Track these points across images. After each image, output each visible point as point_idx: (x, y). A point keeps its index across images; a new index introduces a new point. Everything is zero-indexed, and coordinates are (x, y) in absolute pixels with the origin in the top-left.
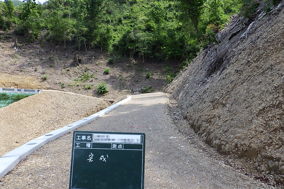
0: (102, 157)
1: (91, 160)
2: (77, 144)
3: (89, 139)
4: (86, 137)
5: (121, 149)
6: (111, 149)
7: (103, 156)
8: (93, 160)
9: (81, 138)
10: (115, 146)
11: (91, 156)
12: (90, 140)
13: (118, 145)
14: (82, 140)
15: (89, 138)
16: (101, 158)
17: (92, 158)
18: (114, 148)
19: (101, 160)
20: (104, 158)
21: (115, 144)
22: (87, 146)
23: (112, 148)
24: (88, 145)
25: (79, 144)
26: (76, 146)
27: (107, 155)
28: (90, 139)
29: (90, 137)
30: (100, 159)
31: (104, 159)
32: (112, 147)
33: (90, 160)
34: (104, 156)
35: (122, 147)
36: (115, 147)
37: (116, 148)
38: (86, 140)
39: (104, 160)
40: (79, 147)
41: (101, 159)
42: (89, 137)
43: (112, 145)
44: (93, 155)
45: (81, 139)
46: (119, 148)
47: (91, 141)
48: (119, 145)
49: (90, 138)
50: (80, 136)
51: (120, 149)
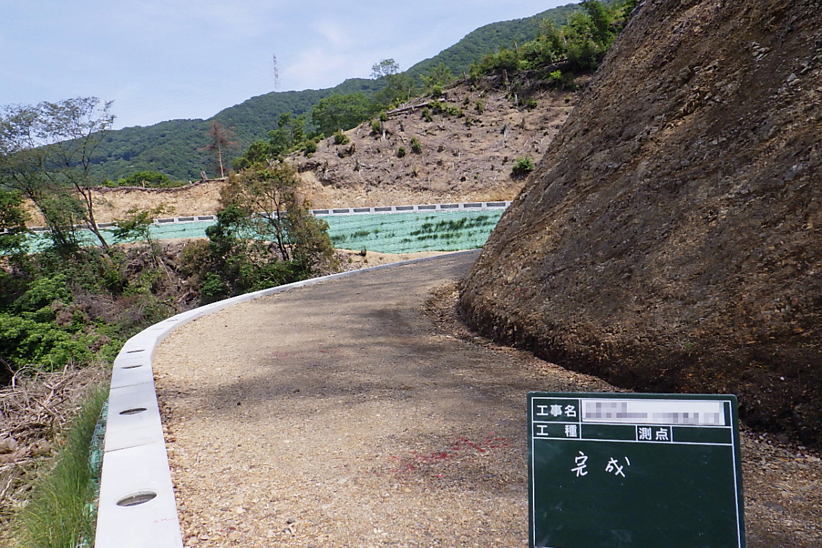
0: (612, 465)
1: (583, 472)
2: (538, 426)
3: (570, 413)
4: (563, 409)
5: (666, 440)
6: (637, 441)
7: (614, 462)
8: (586, 473)
9: (548, 410)
10: (646, 433)
11: (580, 461)
12: (575, 415)
13: (655, 429)
14: (551, 418)
15: (570, 411)
16: (609, 466)
17: (585, 466)
18: (645, 440)
19: (610, 471)
20: (619, 467)
21: (648, 427)
22: (567, 432)
23: (639, 439)
24: (571, 430)
25: (546, 426)
26: (538, 434)
27: (626, 458)
28: (573, 414)
29: (573, 407)
30: (607, 470)
31: (620, 470)
32: (639, 435)
33: (580, 470)
34: (616, 461)
35: (669, 436)
36: (648, 437)
37: (650, 439)
38: (563, 417)
39: (620, 473)
40: (547, 434)
41: (609, 468)
42: (570, 409)
43: (638, 430)
44: (586, 458)
45: (550, 414)
46: (659, 440)
47: (576, 419)
48: (660, 430)
49: (575, 412)
50: (546, 407)
51: (663, 440)
